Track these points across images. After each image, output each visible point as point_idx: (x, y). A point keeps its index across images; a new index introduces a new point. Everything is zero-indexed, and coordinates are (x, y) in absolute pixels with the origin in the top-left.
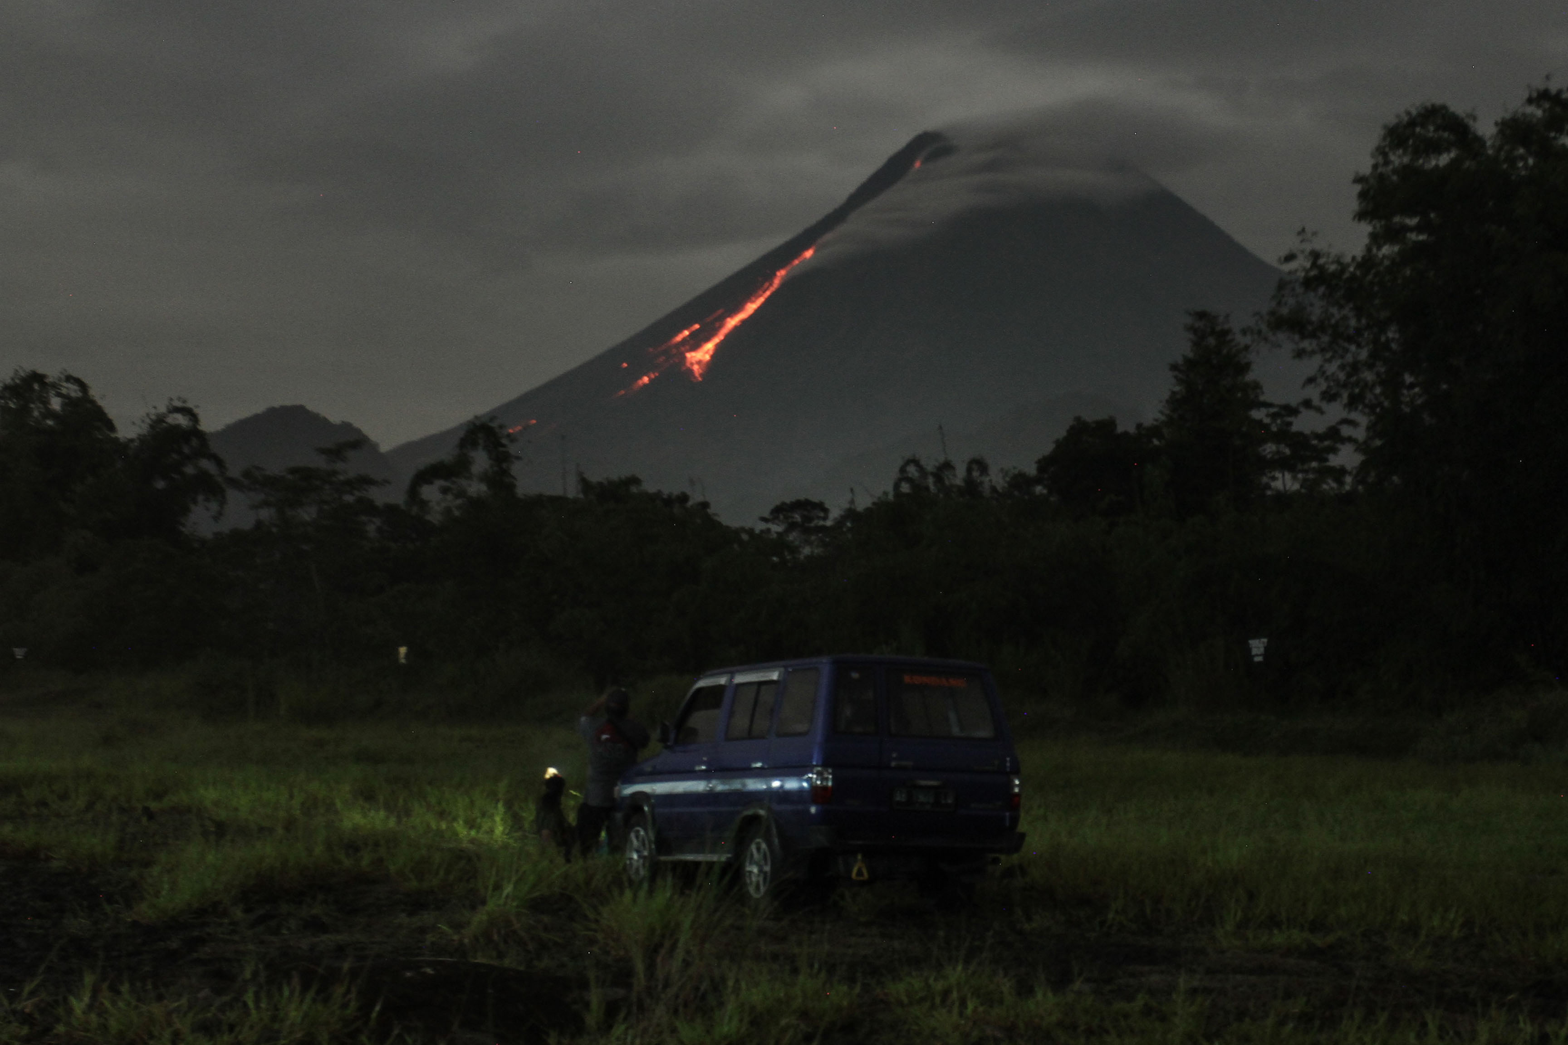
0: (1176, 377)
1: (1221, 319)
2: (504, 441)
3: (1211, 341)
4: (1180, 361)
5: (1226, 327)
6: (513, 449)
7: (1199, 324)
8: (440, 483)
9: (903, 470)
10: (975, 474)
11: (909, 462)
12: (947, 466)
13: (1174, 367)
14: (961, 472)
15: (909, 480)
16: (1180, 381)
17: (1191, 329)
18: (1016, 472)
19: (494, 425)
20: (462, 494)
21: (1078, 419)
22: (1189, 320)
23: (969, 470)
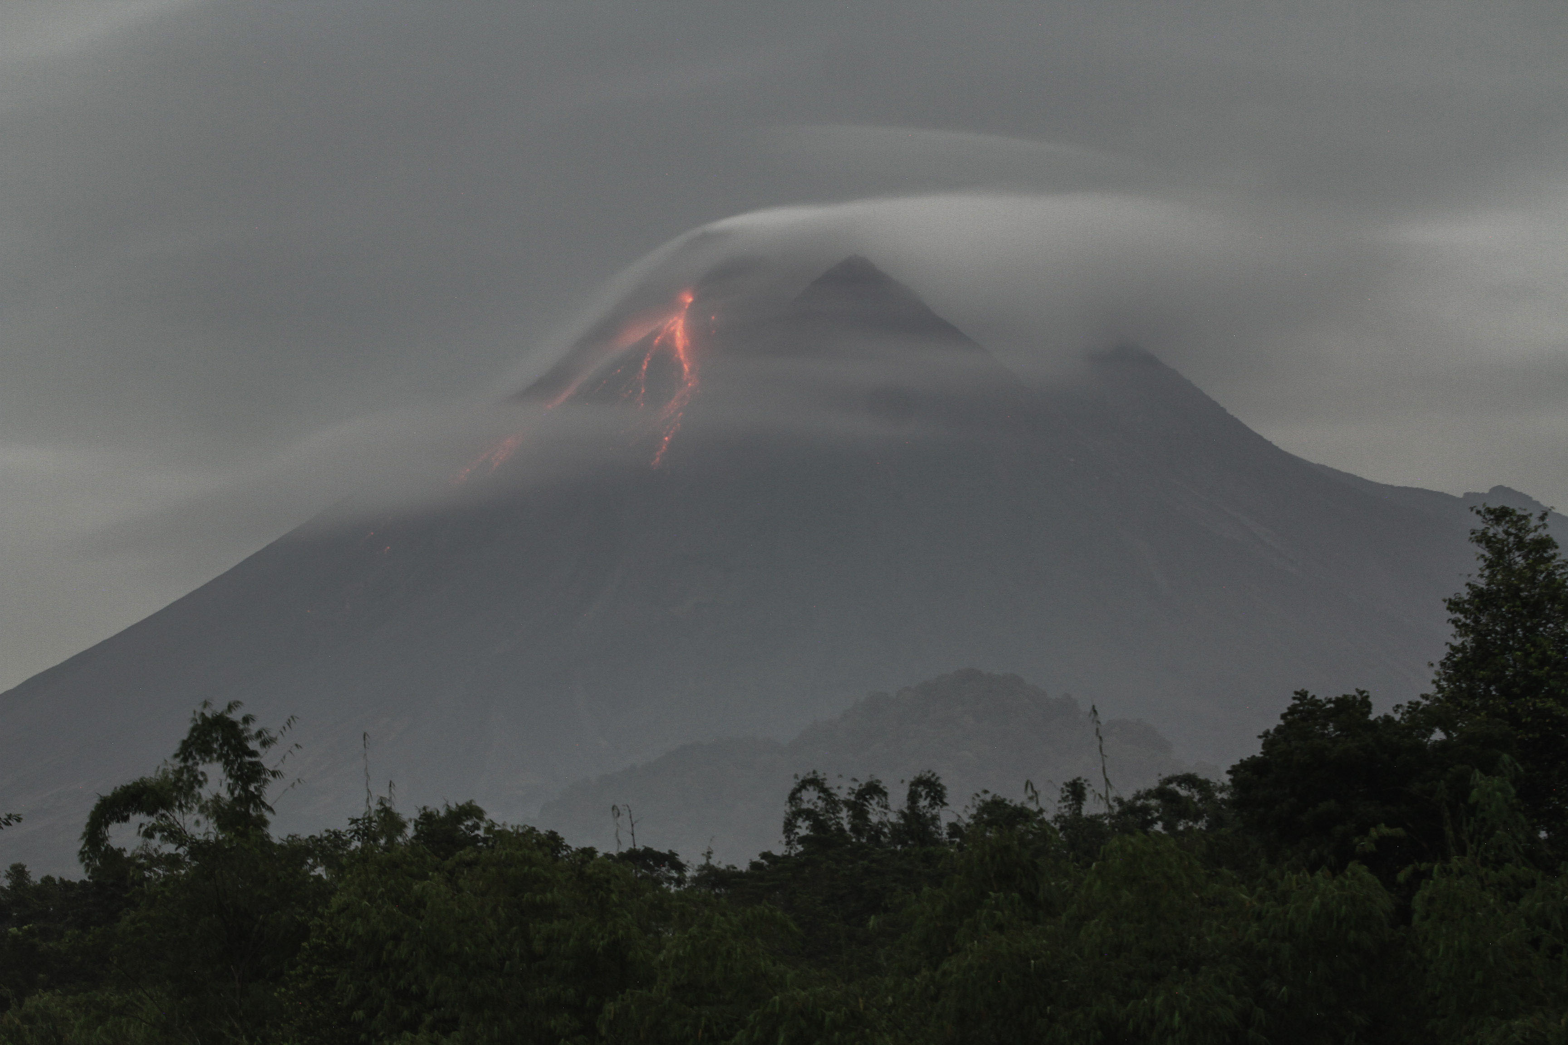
0: (1455, 622)
1: (1534, 522)
2: (253, 745)
3: (1519, 560)
4: (1465, 594)
5: (1543, 533)
6: (268, 759)
7: (1498, 531)
8: (139, 819)
9: (793, 797)
10: (923, 803)
11: (804, 785)
12: (873, 789)
13: (1454, 605)
14: (898, 799)
15: (809, 814)
16: (1462, 629)
17: (1483, 539)
18: (988, 798)
19: (236, 716)
20: (175, 835)
21: (1301, 695)
22: (1478, 524)
23: (913, 797)
